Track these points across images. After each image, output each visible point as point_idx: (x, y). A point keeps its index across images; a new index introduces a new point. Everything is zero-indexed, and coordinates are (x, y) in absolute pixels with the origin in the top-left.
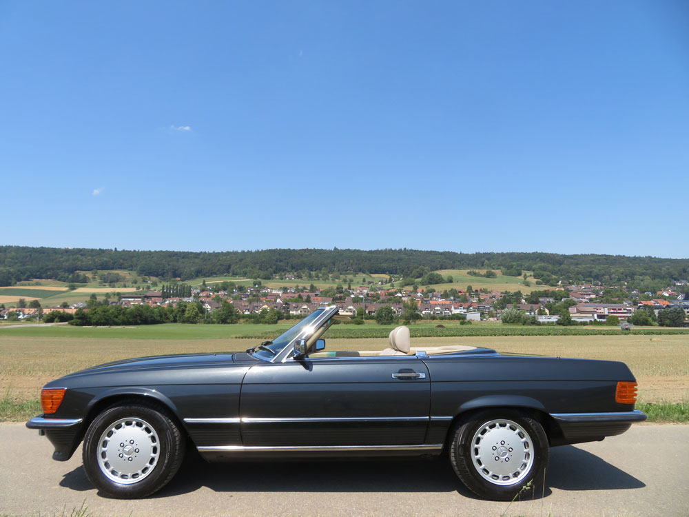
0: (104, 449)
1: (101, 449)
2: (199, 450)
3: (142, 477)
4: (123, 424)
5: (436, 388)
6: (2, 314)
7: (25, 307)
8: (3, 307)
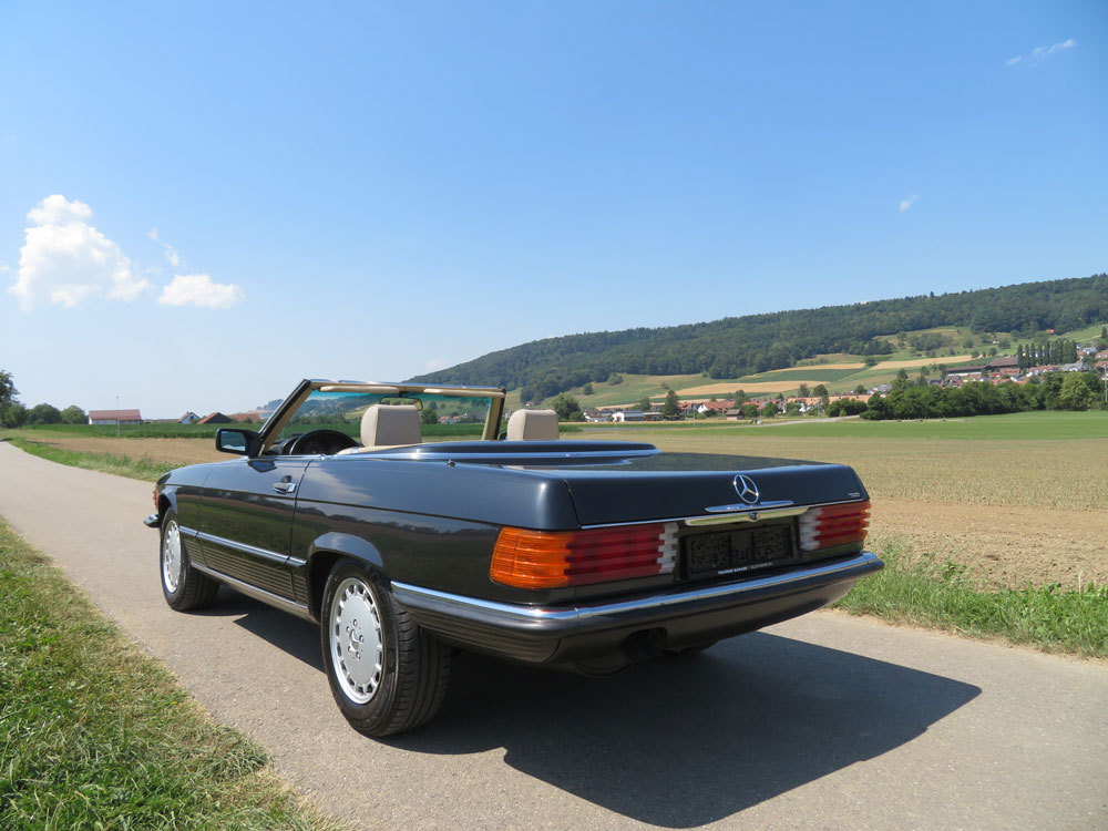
6: (779, 406)
7: (807, 396)
8: (781, 397)
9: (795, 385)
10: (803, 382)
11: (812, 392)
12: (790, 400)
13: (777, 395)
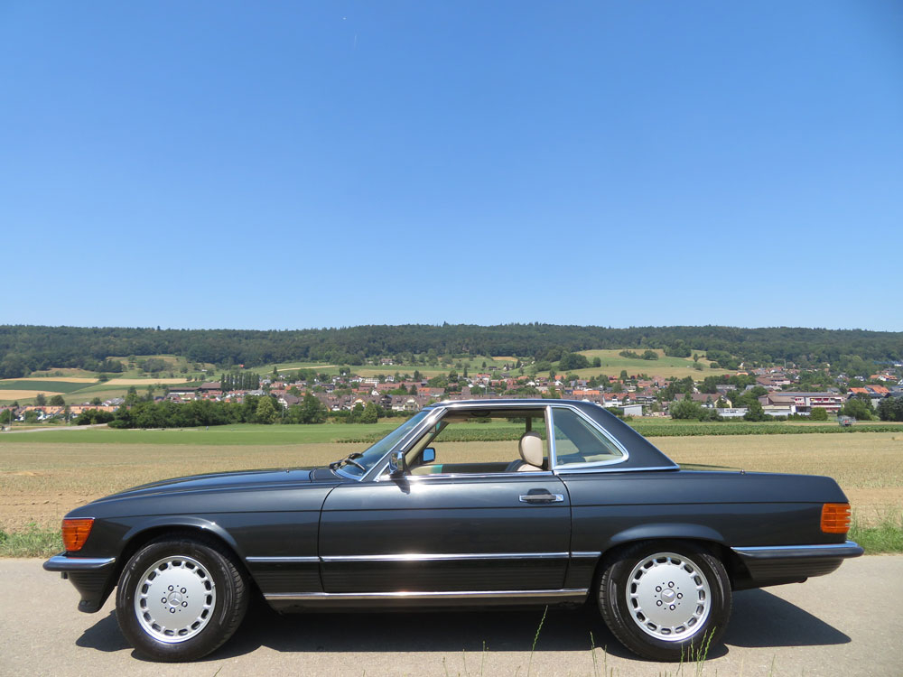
0: (144, 596)
1: (139, 595)
2: (267, 598)
3: (192, 634)
4: (170, 563)
5: (578, 514)
6: (16, 413)
7: (44, 405)
8: (16, 404)
9: (34, 394)
10: (41, 392)
11: (49, 401)
12: (29, 408)
13: (12, 403)
